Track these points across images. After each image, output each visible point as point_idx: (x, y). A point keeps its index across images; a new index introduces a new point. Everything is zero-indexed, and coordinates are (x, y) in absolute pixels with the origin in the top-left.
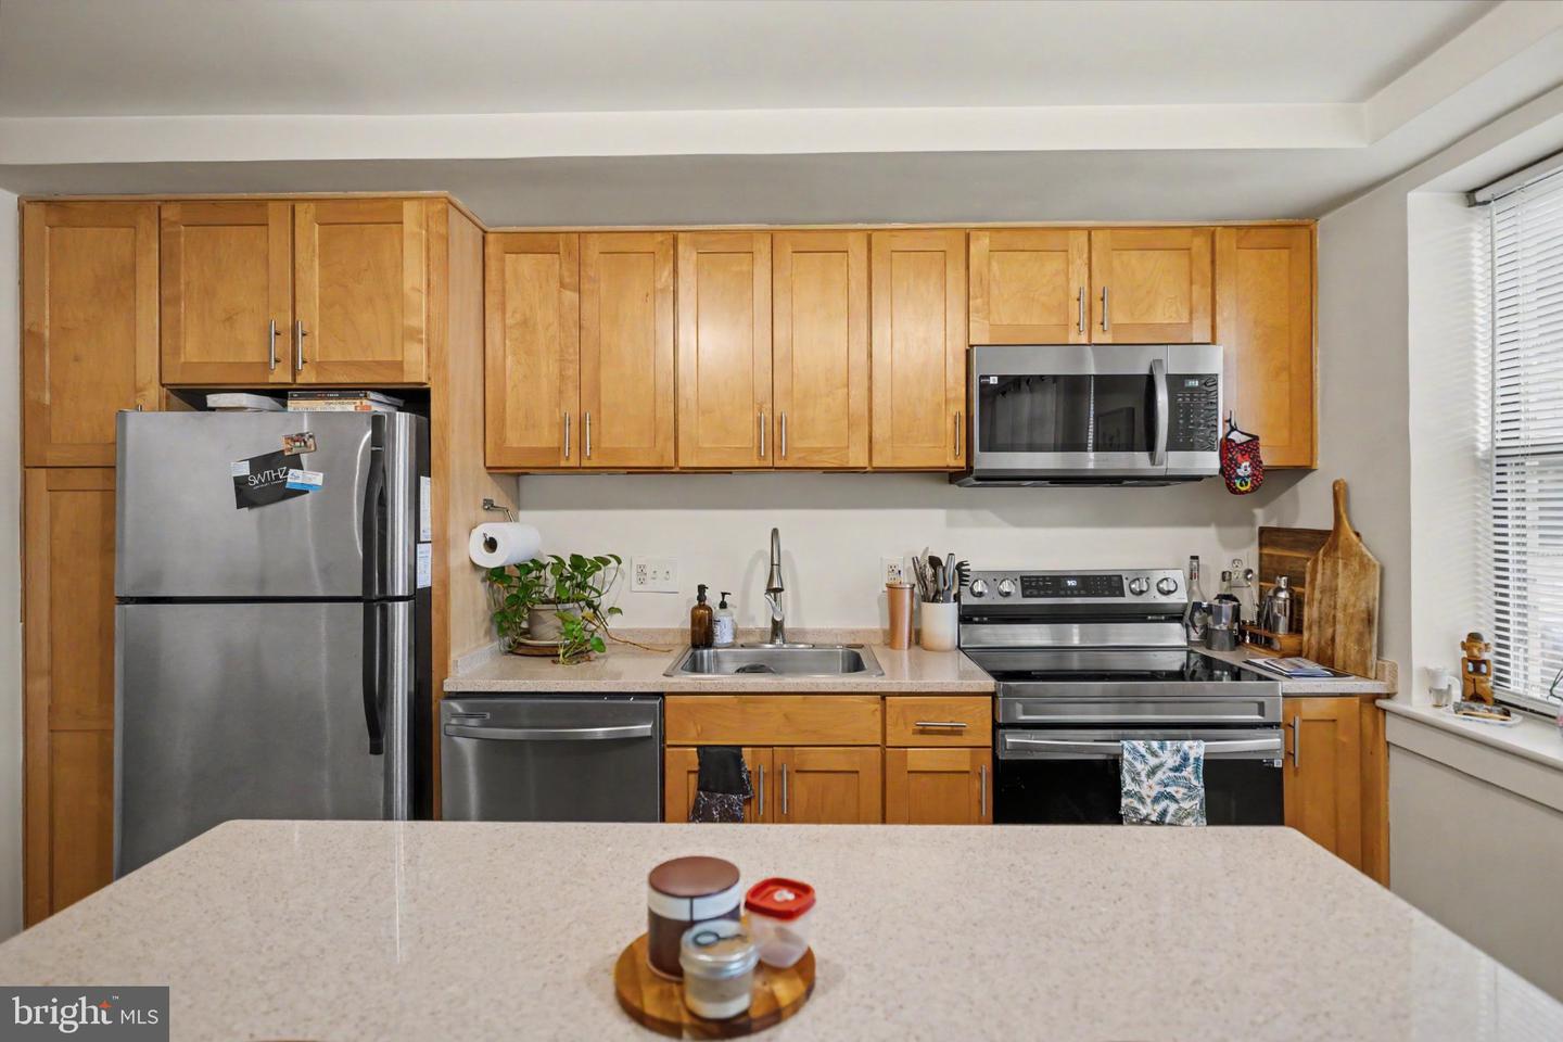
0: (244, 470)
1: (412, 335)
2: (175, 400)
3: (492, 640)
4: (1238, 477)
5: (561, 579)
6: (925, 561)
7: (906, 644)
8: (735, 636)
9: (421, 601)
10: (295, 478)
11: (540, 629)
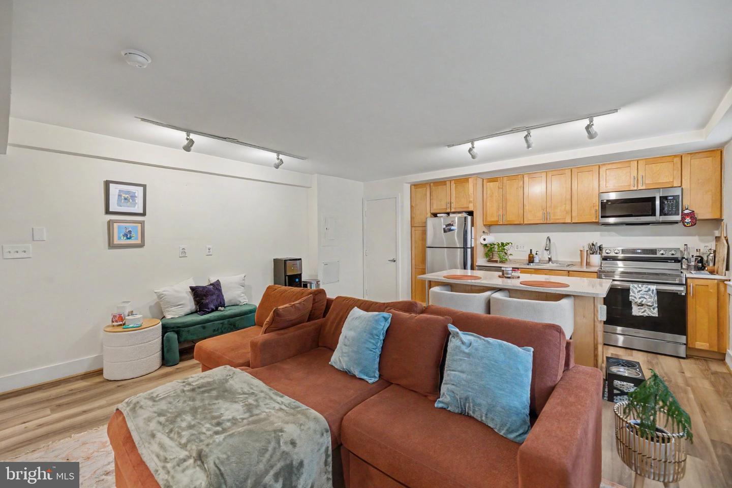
0: (445, 226)
1: (470, 202)
2: (432, 215)
3: (484, 258)
4: (686, 222)
5: (499, 247)
6: (591, 244)
7: (585, 265)
8: (540, 261)
9: (472, 248)
10: (452, 228)
11: (494, 257)
